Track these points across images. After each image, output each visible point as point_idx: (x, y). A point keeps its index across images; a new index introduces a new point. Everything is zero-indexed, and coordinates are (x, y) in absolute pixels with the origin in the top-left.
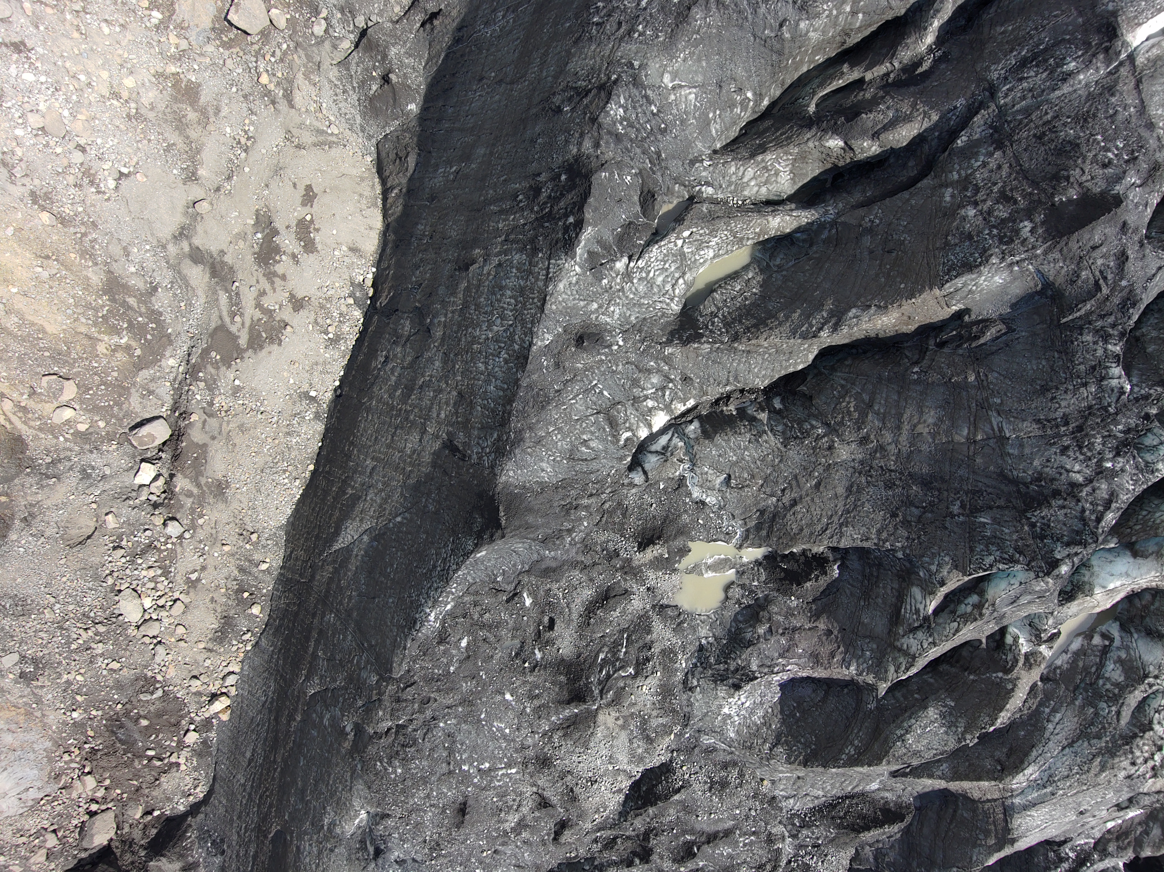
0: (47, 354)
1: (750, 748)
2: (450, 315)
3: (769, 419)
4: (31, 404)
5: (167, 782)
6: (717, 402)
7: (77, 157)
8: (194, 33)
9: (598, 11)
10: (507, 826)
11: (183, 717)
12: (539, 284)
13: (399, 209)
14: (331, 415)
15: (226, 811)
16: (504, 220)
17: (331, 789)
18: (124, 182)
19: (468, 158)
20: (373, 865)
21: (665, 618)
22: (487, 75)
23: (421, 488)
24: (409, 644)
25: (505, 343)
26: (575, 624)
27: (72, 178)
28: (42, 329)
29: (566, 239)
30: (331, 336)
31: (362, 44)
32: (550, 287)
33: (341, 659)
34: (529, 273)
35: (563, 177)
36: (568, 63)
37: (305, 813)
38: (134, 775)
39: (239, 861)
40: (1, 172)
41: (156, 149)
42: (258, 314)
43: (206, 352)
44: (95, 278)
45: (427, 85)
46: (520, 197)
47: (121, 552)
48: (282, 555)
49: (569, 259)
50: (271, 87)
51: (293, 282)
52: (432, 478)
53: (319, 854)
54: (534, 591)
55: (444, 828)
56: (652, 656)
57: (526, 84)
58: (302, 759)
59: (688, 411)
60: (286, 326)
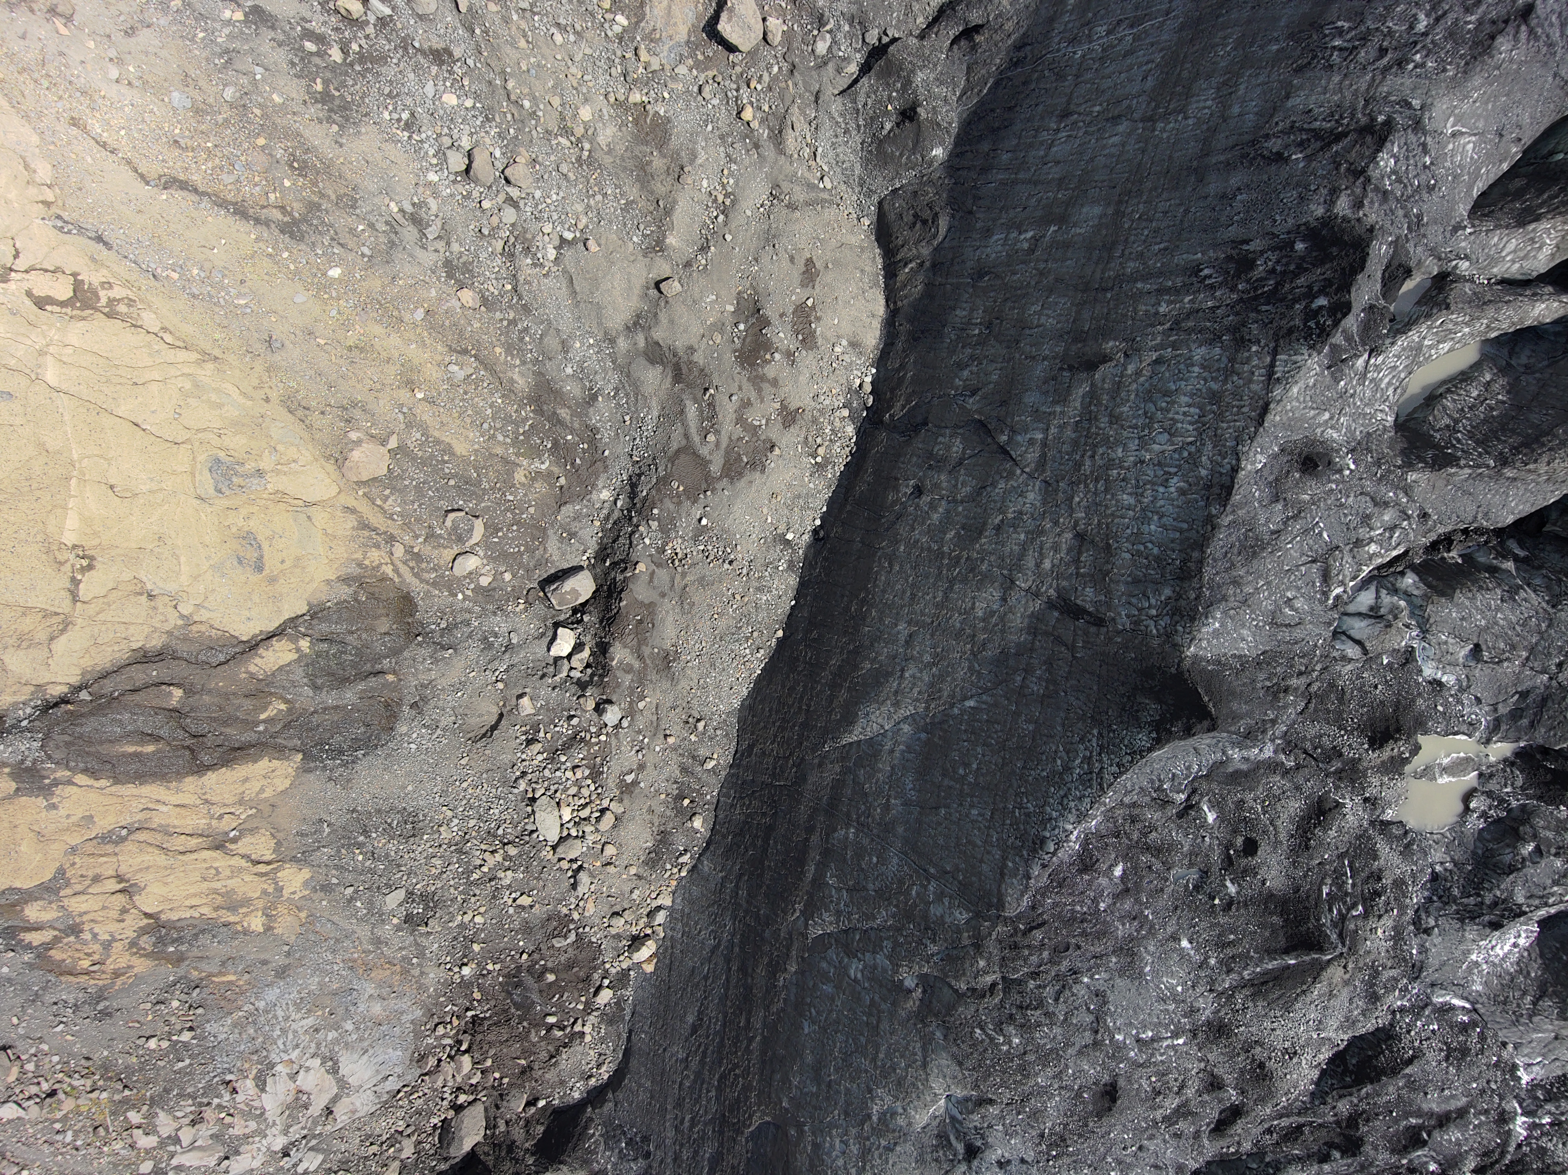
0: (452, 482)
1: (1505, 1003)
2: (1053, 430)
3: (1517, 569)
4: (427, 550)
5: (567, 1060)
6: (1434, 546)
7: (510, 215)
8: (666, 48)
9: (1340, 32)
10: (1159, 1114)
11: (595, 969)
12: (1254, 387)
13: (917, 289)
14: (810, 564)
15: (652, 1097)
16: (1172, 302)
17: (884, 1066)
18: (568, 253)
19: (1062, 220)
20: (963, 1167)
21: (1390, 839)
22: (1081, 109)
23: (1011, 662)
24: (1036, 871)
25: (1179, 467)
26: (1285, 847)
27: (501, 243)
28: (449, 450)
29: (1310, 328)
30: (819, 459)
31: (876, 67)
32: (1277, 392)
33: (881, 889)
34: (1229, 372)
35: (1300, 246)
36: (1288, 97)
37: (827, 1099)
38: (524, 1051)
39: (679, 1166)
40: (410, 233)
41: (612, 207)
42: (739, 431)
43: (664, 481)
44: (522, 382)
45: (960, 123)
46: (1206, 272)
47: (537, 747)
48: (733, 750)
49: (1315, 354)
50: (755, 125)
51: (786, 389)
52: (1032, 650)
53: (865, 1154)
54: (1219, 803)
55: (1076, 1118)
56: (1384, 889)
57: (1190, 122)
58: (806, 1024)
59: (1397, 558)
60: (772, 447)
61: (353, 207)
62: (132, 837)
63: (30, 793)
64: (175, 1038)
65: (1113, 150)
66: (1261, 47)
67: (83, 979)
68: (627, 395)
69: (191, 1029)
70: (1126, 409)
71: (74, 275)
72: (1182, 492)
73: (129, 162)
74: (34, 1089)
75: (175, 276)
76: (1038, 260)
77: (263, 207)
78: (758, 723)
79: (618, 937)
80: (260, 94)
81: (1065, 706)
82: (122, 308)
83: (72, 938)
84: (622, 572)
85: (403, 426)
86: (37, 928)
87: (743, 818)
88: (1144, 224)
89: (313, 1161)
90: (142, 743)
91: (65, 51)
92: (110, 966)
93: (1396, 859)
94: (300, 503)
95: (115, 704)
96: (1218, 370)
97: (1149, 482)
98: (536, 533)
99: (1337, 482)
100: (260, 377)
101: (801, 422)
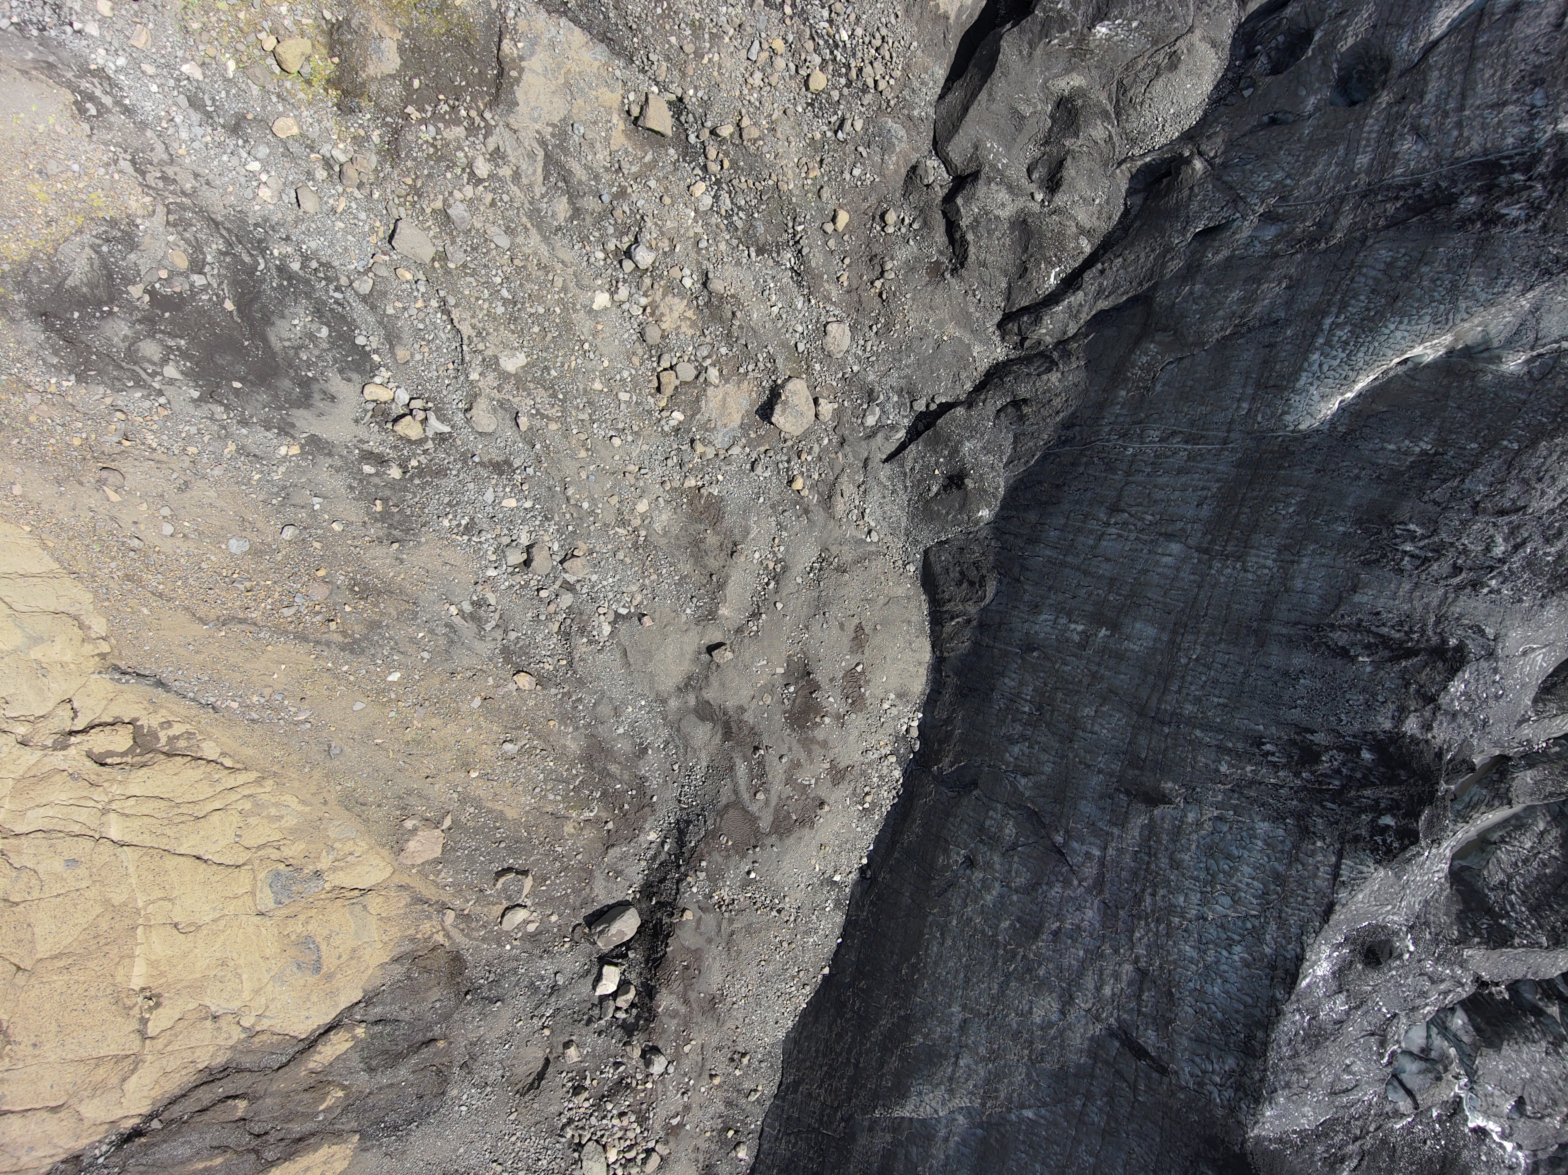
0: (503, 845)
2: (1111, 851)
4: (477, 910)
7: (567, 599)
8: (720, 434)
9: (1412, 537)
12: (1319, 882)
13: (964, 644)
14: (857, 903)
16: (1233, 765)
18: (623, 628)
19: (1114, 626)
22: (1133, 510)
23: (1071, 1083)
25: (1243, 937)
27: (557, 625)
28: (501, 816)
29: (1376, 842)
30: (867, 806)
31: (925, 436)
32: (1343, 896)
34: (1293, 859)
35: (1367, 755)
36: (1354, 590)
40: (468, 630)
41: (667, 584)
42: (788, 790)
43: (713, 835)
44: (574, 745)
45: (1006, 488)
46: (1269, 747)
47: (586, 1095)
48: (777, 1082)
49: (1381, 870)
50: (805, 492)
51: (837, 749)
52: (1092, 1076)
57: (1250, 576)
60: (822, 804)
61: (414, 618)
65: (1166, 571)
66: (1326, 523)
68: (677, 747)
70: (1186, 857)
71: (134, 722)
72: (1246, 964)
73: (186, 608)
75: (235, 705)
76: (1089, 660)
77: (324, 633)
78: (804, 1060)
80: (319, 525)
81: (1127, 1149)
82: (182, 744)
84: (669, 915)
85: (457, 804)
87: (788, 1154)
88: (1201, 668)
90: (210, 1158)
91: (117, 515)
94: (357, 894)
95: (185, 1128)
96: (1282, 852)
97: (1213, 942)
98: (584, 875)
99: (1397, 968)
100: (319, 784)
101: (849, 777)
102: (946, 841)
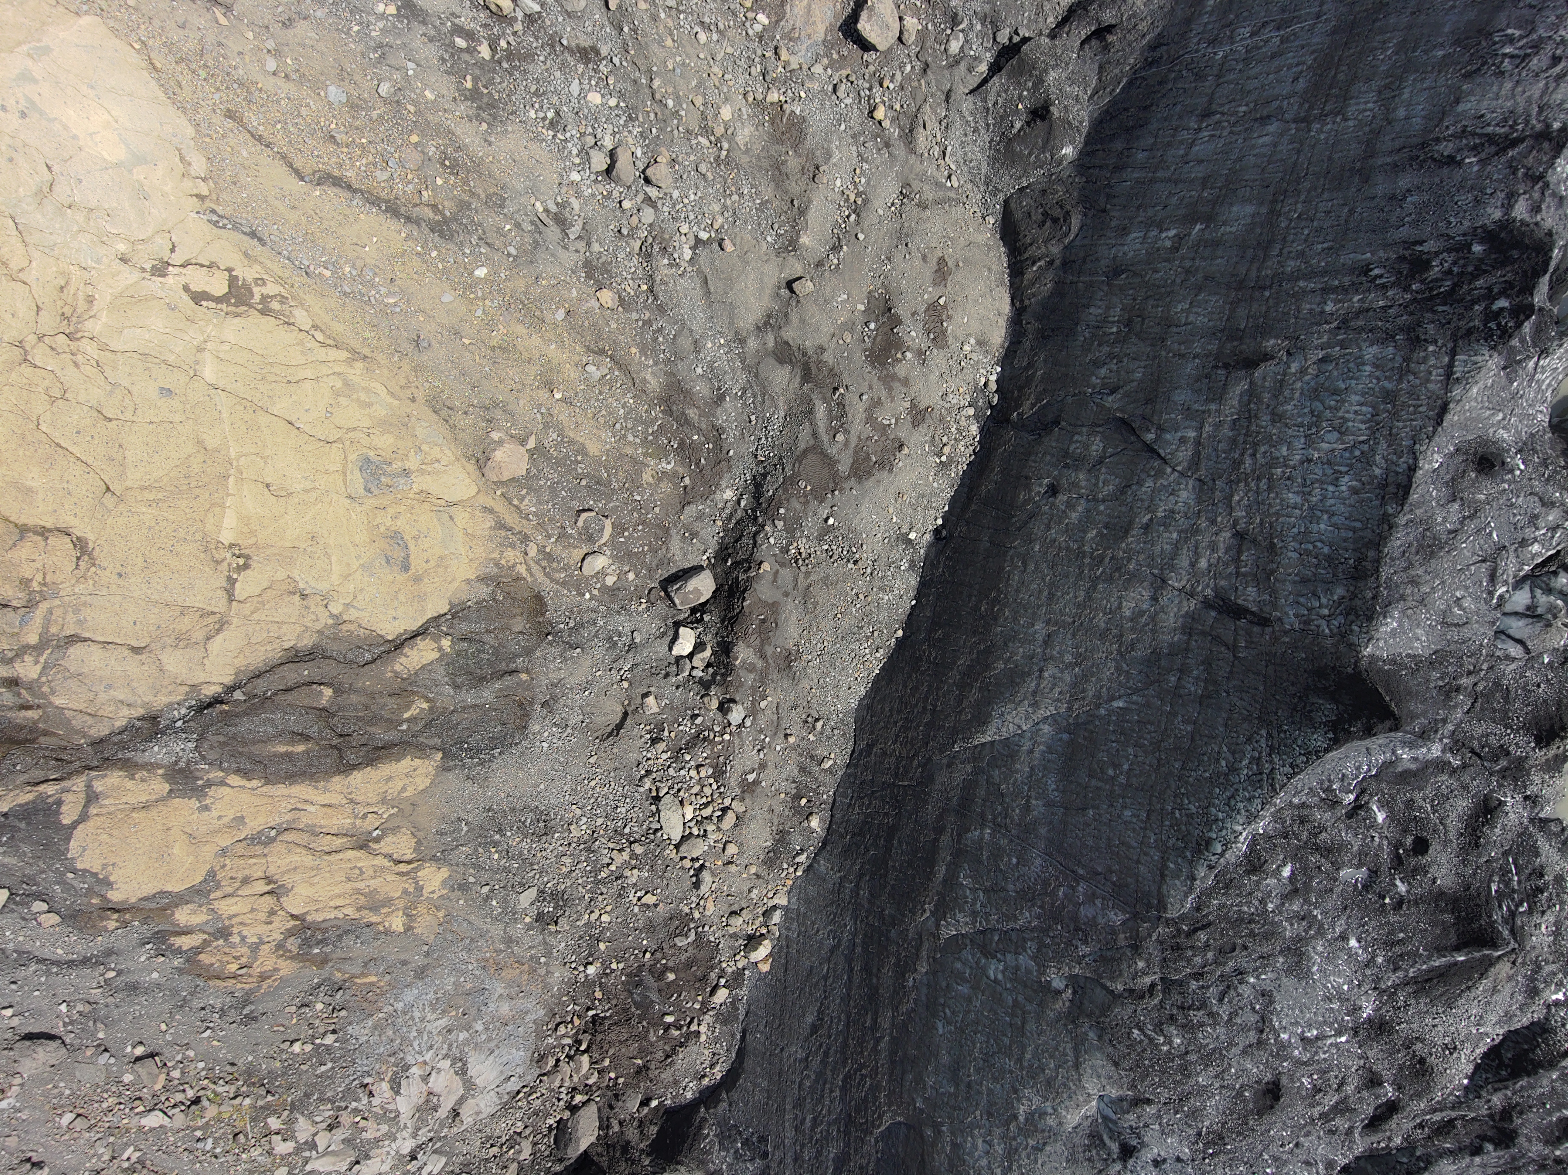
0: (584, 483)
2: (1208, 429)
4: (558, 550)
5: (683, 1060)
7: (648, 215)
8: (804, 47)
9: (1511, 40)
10: (1316, 1112)
11: (712, 968)
12: (1431, 386)
13: (1046, 287)
14: (932, 563)
15: (768, 1098)
16: (1339, 301)
17: (1031, 1066)
18: (703, 252)
19: (1209, 219)
20: (1118, 1166)
21: (1550, 836)
22: (1225, 109)
23: (1164, 663)
24: (1201, 872)
25: (1351, 466)
26: (1455, 846)
27: (639, 243)
28: (582, 450)
29: (1491, 329)
30: (944, 459)
31: (1008, 66)
32: (1457, 392)
33: (1023, 890)
34: (1403, 372)
35: (1477, 248)
36: (1457, 102)
37: (967, 1099)
38: (641, 1051)
39: (800, 1167)
40: (553, 232)
41: (748, 207)
42: (868, 430)
43: (792, 481)
44: (654, 382)
45: (1090, 122)
46: (1376, 271)
47: (662, 746)
48: (849, 750)
49: (1496, 355)
50: (886, 124)
51: (917, 388)
52: (1187, 650)
53: (1011, 1154)
54: (1388, 803)
55: (1235, 1116)
56: (1546, 884)
57: (1351, 123)
58: (940, 1025)
59: (1550, 559)
60: (901, 447)
61: (502, 206)
62: (280, 838)
63: (183, 794)
64: (318, 1041)
65: (1264, 150)
66: (1426, 52)
67: (230, 983)
68: (754, 395)
69: (334, 1032)
70: (1289, 407)
71: (229, 270)
72: (1354, 491)
73: (284, 157)
74: (179, 1097)
75: (327, 273)
76: (1183, 259)
77: (415, 205)
78: (878, 722)
79: (734, 936)
80: (413, 90)
81: (1227, 707)
82: (275, 305)
83: (221, 942)
84: (746, 571)
85: (541, 426)
86: (187, 932)
87: (862, 817)
88: (1303, 223)
89: (437, 1164)
90: (292, 743)
91: (224, 41)
92: (257, 970)
93: (1556, 857)
94: (443, 502)
95: (268, 704)
96: (1392, 369)
97: (1317, 481)
98: (660, 533)
99: (1510, 482)
100: (407, 377)
101: (929, 421)
102: (1027, 478)
